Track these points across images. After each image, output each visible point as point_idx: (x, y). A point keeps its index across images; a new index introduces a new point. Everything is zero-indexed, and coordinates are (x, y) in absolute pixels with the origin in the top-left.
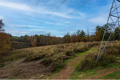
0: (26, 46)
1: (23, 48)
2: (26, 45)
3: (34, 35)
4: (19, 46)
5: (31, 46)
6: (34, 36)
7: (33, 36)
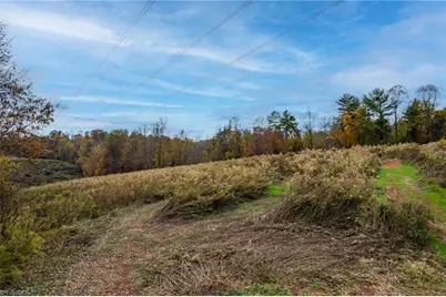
0: (56, 174)
1: (49, 182)
2: (57, 170)
3: (87, 133)
4: (28, 175)
5: (79, 173)
6: (87, 137)
7: (83, 135)
